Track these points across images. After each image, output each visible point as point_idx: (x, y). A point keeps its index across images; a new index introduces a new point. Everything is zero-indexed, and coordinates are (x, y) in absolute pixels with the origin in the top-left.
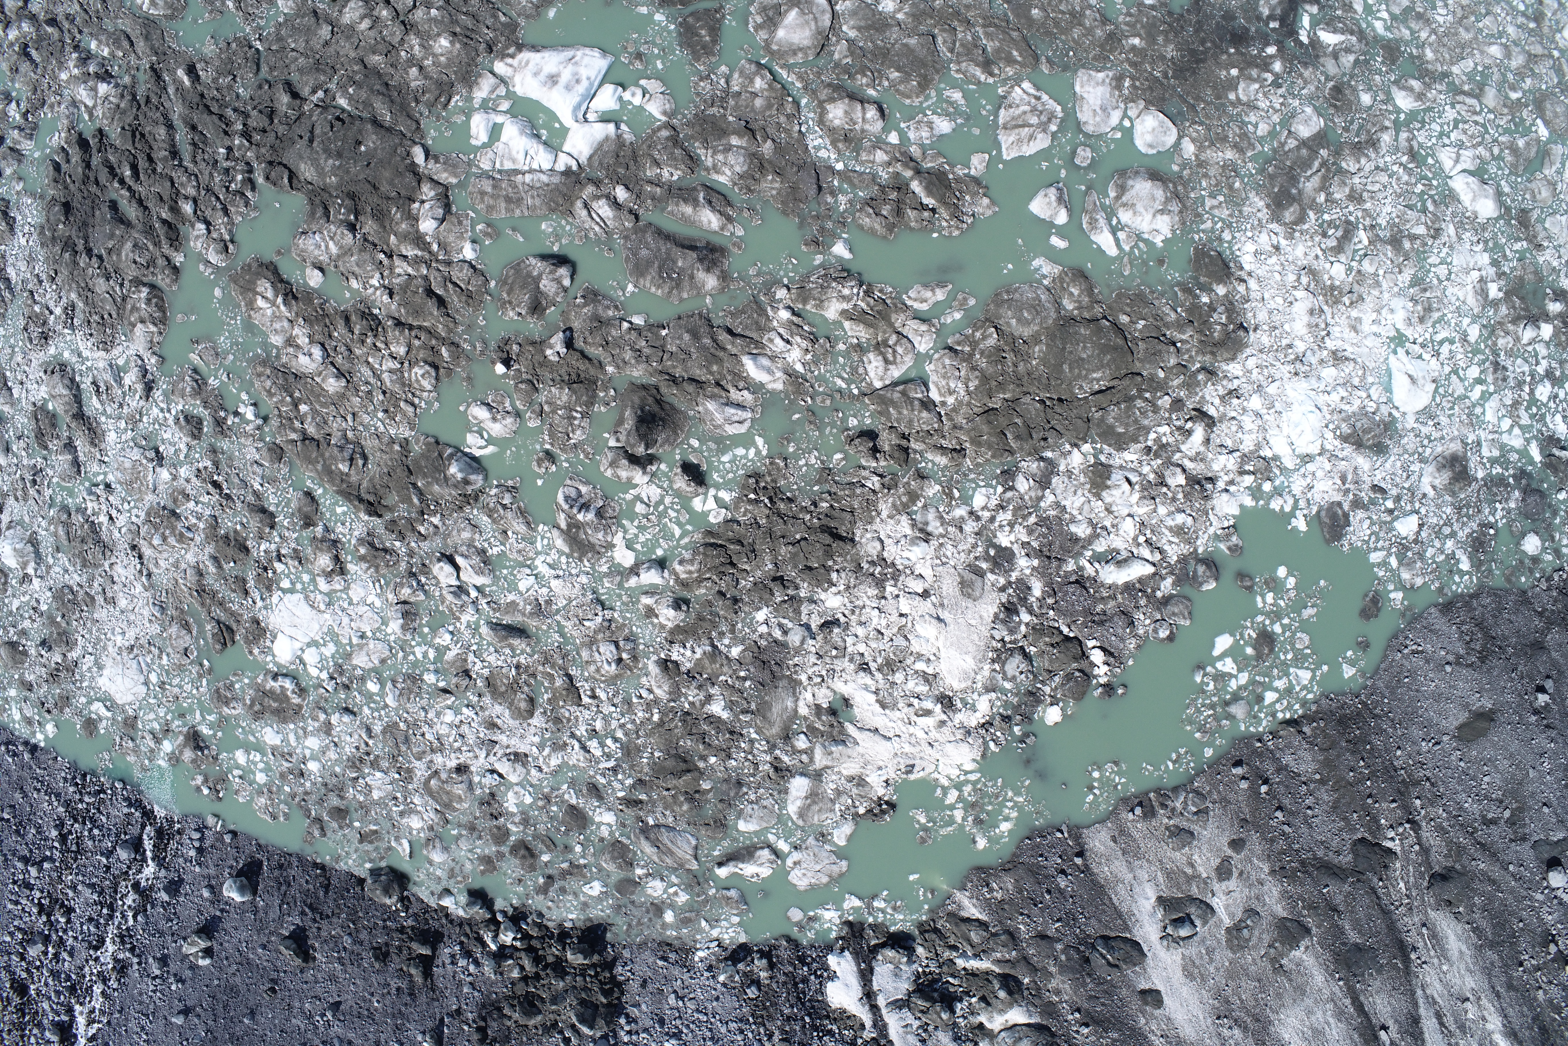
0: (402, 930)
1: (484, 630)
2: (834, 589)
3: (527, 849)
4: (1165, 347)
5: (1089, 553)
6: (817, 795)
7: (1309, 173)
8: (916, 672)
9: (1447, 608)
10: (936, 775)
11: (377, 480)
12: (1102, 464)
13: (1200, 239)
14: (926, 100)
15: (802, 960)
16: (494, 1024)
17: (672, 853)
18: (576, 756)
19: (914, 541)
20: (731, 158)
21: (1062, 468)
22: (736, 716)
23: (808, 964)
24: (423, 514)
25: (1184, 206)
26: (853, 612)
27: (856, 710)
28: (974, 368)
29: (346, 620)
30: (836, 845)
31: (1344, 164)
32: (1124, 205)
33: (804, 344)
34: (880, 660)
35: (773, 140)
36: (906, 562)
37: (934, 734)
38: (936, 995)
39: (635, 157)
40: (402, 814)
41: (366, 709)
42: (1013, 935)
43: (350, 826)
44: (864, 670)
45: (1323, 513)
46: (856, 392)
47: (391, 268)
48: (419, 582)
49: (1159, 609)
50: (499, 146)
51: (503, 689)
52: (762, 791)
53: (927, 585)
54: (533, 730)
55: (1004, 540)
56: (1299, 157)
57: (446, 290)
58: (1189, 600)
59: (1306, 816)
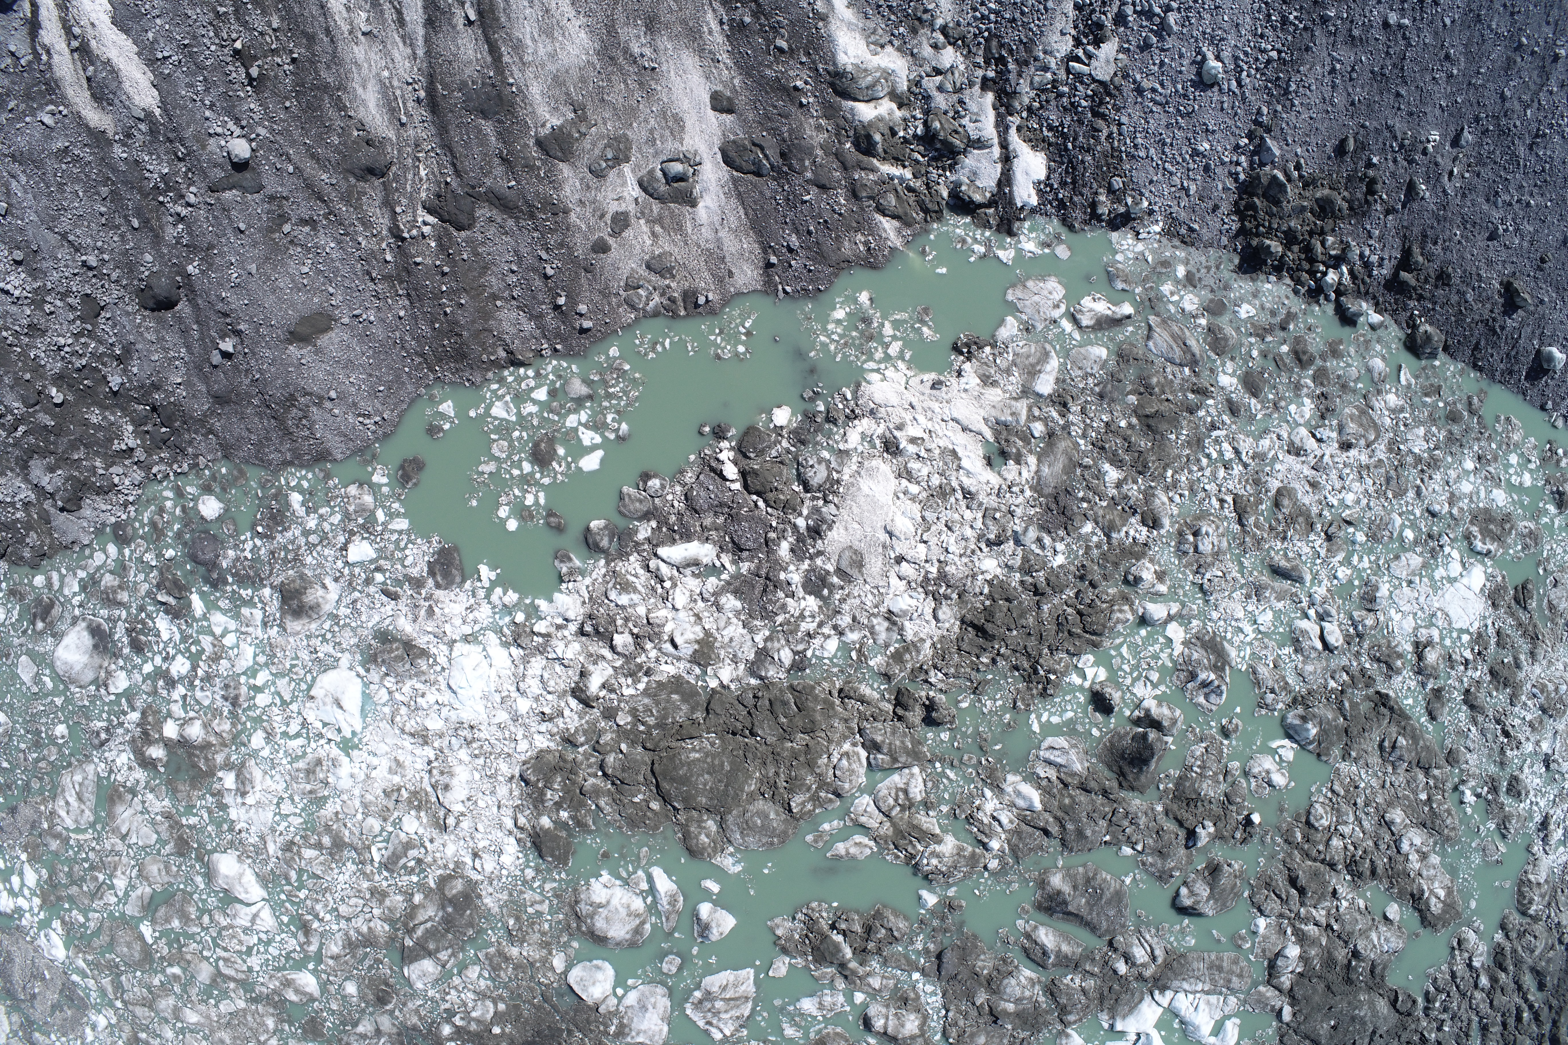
0: (1420, 298)
1: (1308, 578)
2: (988, 577)
3: (1300, 360)
4: (618, 774)
5: (725, 576)
6: (1029, 373)
7: (429, 925)
8: (918, 483)
9: (322, 457)
10: (910, 373)
11: (1375, 726)
12: (699, 665)
13: (559, 873)
14: (820, 1031)
15: (1062, 204)
16: (1359, 195)
17: (1173, 336)
18: (1246, 445)
19: (904, 613)
20: (1018, 992)
21: (742, 667)
22: (1096, 464)
23: (1057, 199)
24: (1342, 692)
25: (572, 908)
26: (973, 552)
27: (981, 453)
28: (820, 775)
29: (1422, 599)
30: (1015, 317)
31: (387, 928)
32: (638, 915)
33: (980, 815)
34: (952, 500)
35: (974, 1004)
36: (914, 594)
37: (908, 417)
38: (938, 146)
39: (1102, 999)
40: (1402, 410)
41: (1418, 514)
42: (854, 194)
43: (1446, 404)
44: (969, 493)
45: (458, 579)
46: (938, 765)
47: (1329, 914)
48: (1356, 628)
49: (656, 508)
50: (1218, 1016)
51: (1301, 519)
52: (1081, 386)
53: (897, 568)
54: (1280, 476)
55: (811, 603)
56: (438, 941)
57: (1288, 892)
58: (620, 512)
59: (519, 263)
